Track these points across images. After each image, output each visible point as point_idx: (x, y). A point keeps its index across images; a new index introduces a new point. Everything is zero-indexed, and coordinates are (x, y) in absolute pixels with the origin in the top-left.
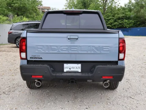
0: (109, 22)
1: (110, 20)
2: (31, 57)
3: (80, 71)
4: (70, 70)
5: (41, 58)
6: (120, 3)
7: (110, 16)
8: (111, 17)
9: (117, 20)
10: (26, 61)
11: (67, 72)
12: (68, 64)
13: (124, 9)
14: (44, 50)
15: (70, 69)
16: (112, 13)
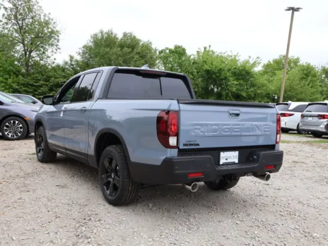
0: (39, 91)
1: (41, 86)
2: (185, 143)
3: (237, 161)
4: (226, 161)
5: (198, 145)
6: (55, 59)
7: (40, 80)
8: (42, 82)
9: (54, 88)
10: (176, 150)
11: (223, 165)
12: (225, 153)
13: (63, 70)
14: (202, 132)
15: (226, 159)
16: (42, 75)
